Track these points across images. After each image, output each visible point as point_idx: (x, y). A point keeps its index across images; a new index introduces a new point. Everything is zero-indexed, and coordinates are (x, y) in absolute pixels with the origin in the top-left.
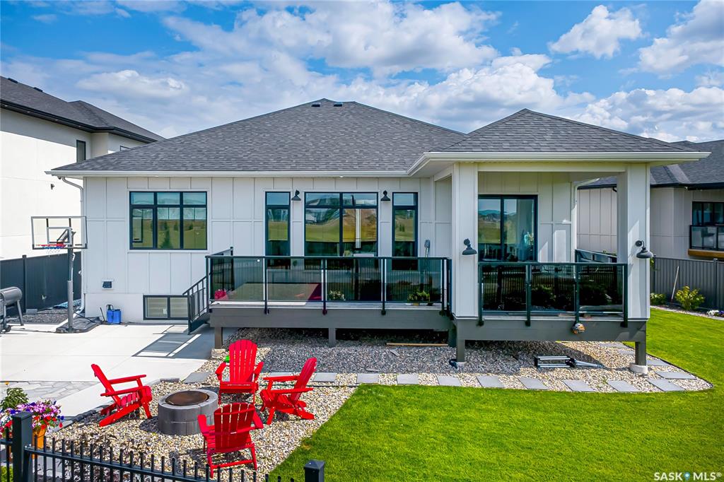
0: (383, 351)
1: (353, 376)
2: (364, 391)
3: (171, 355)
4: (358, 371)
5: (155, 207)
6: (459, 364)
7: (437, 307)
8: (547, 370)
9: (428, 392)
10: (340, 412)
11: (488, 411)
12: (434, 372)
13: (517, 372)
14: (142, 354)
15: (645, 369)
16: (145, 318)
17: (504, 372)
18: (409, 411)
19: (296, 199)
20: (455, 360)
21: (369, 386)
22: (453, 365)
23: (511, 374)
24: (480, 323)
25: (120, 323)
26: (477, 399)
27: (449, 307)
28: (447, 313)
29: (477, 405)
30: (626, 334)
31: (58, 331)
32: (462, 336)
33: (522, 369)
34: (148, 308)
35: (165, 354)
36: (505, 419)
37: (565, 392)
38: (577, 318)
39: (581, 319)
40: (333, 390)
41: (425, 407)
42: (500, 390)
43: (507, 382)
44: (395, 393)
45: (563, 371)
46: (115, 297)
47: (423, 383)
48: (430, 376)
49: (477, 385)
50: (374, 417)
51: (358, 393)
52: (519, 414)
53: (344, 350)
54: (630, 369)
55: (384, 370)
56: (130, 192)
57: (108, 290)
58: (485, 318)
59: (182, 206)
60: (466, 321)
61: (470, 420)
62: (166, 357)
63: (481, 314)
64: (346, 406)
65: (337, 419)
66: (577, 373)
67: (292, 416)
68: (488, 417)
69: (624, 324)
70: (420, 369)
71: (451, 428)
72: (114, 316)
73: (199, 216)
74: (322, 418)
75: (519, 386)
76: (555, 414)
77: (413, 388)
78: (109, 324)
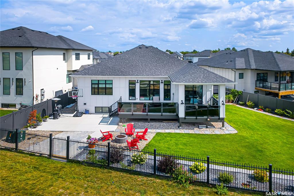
0: (162, 124)
1: (155, 130)
2: (158, 134)
3: (108, 124)
4: (156, 129)
5: (98, 84)
6: (180, 127)
7: (175, 114)
8: (201, 128)
9: (172, 134)
10: (153, 139)
11: (185, 138)
12: (174, 129)
13: (194, 129)
14: (100, 124)
15: (224, 128)
16: (95, 112)
17: (191, 129)
18: (168, 139)
19: (138, 82)
20: (179, 126)
21: (159, 133)
22: (179, 128)
23: (192, 129)
24: (185, 118)
25: (89, 114)
26: (183, 136)
27: (178, 114)
28: (177, 115)
29: (183, 137)
30: (220, 121)
31: (74, 116)
32: (180, 121)
33: (195, 128)
34: (96, 110)
35: (106, 124)
36: (188, 140)
37: (204, 134)
38: (208, 117)
39: (209, 118)
40: (151, 133)
41: (172, 138)
42: (189, 134)
43: (191, 132)
44: (165, 135)
45: (204, 129)
46: (87, 107)
47: (171, 132)
48: (173, 130)
49: (184, 133)
50: (160, 140)
51: (156, 135)
52: (192, 139)
53: (152, 124)
54: (220, 128)
55: (162, 129)
56: (92, 80)
57: (85, 105)
58: (186, 117)
59: (106, 84)
60: (182, 118)
61: (181, 140)
62: (107, 125)
63: (185, 117)
64: (154, 137)
65: (153, 140)
66: (208, 129)
67: (143, 140)
68: (185, 140)
69: (219, 119)
70: (171, 129)
71: (177, 142)
72: (87, 112)
73: (110, 86)
74: (149, 140)
75: (193, 133)
76: (199, 139)
77: (169, 133)
78: (86, 114)
